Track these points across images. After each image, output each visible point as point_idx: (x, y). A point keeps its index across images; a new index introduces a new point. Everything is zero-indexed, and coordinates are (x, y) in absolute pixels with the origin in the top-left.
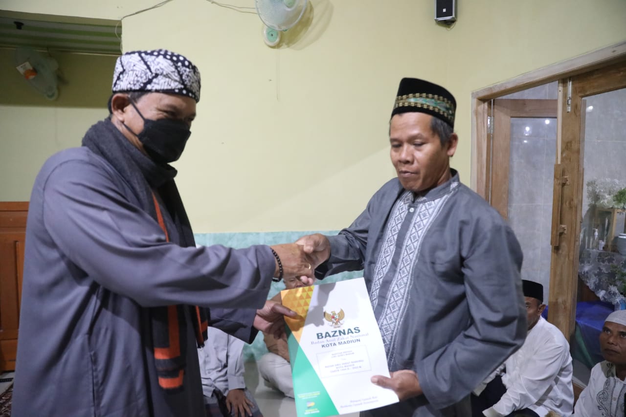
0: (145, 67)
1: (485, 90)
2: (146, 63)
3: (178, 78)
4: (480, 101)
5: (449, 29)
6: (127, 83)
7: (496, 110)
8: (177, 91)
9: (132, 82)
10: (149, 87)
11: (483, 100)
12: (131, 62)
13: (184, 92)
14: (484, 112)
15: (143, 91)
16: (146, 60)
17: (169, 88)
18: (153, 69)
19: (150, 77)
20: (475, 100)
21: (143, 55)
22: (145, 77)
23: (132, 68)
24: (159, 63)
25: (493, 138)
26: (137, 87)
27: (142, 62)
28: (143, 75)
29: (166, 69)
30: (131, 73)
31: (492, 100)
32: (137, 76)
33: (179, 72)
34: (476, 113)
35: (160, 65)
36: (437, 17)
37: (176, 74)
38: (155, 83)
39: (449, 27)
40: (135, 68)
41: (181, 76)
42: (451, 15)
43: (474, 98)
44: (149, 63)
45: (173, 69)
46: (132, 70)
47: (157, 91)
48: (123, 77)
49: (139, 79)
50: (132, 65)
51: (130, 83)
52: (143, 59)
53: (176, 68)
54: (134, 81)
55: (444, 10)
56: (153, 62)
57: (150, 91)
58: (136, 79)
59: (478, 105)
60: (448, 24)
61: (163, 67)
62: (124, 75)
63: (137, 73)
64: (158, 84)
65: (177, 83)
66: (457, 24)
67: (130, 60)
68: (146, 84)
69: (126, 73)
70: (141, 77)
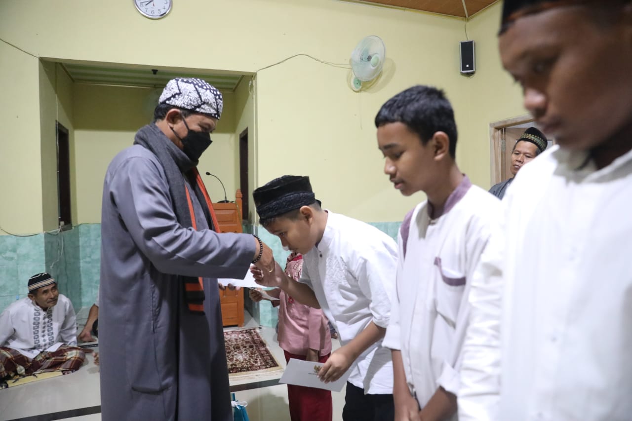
0: (198, 96)
1: (500, 122)
2: (198, 93)
3: (216, 107)
4: (496, 130)
5: (469, 78)
6: (182, 102)
7: (506, 136)
8: (213, 115)
9: (186, 103)
10: (198, 110)
11: (498, 129)
12: (187, 90)
13: (216, 116)
14: (498, 137)
15: (193, 112)
16: (199, 91)
17: (210, 112)
18: (203, 99)
19: (200, 104)
20: (493, 129)
21: (197, 86)
22: (196, 103)
23: (188, 94)
24: (207, 95)
25: (505, 154)
26: (189, 108)
27: (196, 92)
28: (195, 101)
29: (210, 100)
30: (186, 97)
31: (504, 129)
32: (191, 100)
33: (217, 103)
34: (494, 137)
35: (208, 97)
36: (462, 70)
37: (215, 104)
38: (202, 108)
39: (469, 77)
40: (190, 94)
41: (217, 105)
42: (473, 69)
43: (492, 127)
44: (201, 94)
45: (214, 101)
46: (187, 95)
47: (202, 114)
48: (179, 98)
49: (192, 103)
50: (188, 92)
51: (184, 103)
52: (197, 90)
53: (216, 100)
54: (187, 103)
55: (467, 66)
56: (204, 93)
57: (198, 113)
58: (189, 102)
59: (495, 132)
60: (469, 75)
61: (209, 98)
62: (180, 96)
63: (191, 98)
64: (204, 109)
65: (214, 110)
66: (475, 75)
67: (187, 88)
68: (196, 107)
69: (182, 96)
70: (194, 102)
